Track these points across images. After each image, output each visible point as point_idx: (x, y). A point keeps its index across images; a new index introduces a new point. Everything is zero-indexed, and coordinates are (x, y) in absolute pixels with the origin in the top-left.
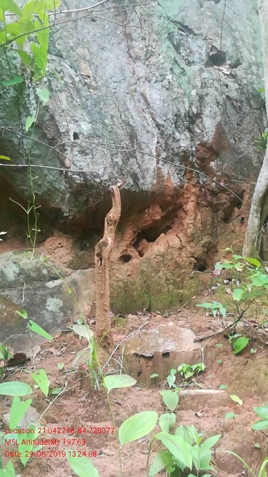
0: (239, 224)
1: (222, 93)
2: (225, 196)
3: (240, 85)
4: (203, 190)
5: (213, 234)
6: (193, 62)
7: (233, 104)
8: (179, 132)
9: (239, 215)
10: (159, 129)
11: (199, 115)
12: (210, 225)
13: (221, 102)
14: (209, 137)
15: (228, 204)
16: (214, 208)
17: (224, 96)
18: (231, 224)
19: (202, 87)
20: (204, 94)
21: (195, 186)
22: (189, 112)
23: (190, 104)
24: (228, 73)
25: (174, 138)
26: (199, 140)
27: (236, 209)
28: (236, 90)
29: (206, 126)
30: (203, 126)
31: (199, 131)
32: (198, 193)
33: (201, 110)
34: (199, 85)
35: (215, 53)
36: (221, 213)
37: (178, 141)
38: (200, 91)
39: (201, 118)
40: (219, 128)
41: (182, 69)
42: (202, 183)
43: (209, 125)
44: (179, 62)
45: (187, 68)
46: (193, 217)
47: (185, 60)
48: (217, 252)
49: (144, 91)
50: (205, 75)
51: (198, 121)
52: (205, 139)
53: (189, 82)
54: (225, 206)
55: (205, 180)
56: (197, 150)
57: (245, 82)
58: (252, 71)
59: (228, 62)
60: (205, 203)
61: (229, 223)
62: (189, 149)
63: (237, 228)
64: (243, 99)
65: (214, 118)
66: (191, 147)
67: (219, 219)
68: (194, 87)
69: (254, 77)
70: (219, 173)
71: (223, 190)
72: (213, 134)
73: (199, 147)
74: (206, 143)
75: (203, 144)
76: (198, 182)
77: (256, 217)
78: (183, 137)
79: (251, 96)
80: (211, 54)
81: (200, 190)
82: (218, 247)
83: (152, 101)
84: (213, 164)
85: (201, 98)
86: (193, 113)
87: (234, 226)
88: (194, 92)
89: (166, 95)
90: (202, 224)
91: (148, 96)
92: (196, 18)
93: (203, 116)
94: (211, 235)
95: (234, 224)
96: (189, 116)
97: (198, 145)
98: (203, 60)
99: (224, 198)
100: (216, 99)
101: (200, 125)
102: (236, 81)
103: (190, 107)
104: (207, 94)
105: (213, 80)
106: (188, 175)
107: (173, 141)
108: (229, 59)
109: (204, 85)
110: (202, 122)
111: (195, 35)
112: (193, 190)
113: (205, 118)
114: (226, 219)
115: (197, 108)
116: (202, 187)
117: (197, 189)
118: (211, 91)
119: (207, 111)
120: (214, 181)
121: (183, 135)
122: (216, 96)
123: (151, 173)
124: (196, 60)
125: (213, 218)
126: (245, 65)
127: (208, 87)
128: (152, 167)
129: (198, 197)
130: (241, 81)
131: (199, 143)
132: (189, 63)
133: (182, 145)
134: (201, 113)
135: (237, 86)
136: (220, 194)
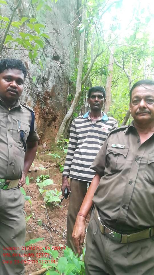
0: (54, 128)
1: (57, 73)
2: (51, 116)
3: (63, 72)
4: (42, 111)
5: (44, 131)
6: (48, 56)
7: (59, 79)
8: (38, 84)
9: (55, 125)
10: (30, 80)
11: (47, 79)
12: (43, 126)
13: (56, 77)
14: (50, 90)
15: (51, 120)
16: (45, 120)
17: (57, 75)
18: (51, 128)
19: (50, 68)
20: (50, 71)
21: (39, 108)
22: (44, 77)
23: (45, 74)
24: (60, 65)
25: (36, 86)
26: (46, 90)
27: (53, 122)
28: (61, 73)
29: (49, 85)
30: (48, 84)
31: (46, 86)
32: (40, 112)
33: (48, 78)
34: (49, 67)
35: (56, 55)
36: (47, 123)
37: (37, 88)
38: (49, 69)
39: (48, 81)
40: (54, 87)
41: (44, 58)
42: (43, 108)
43: (50, 84)
44: (43, 54)
45: (46, 58)
46: (37, 122)
47: (46, 55)
48: (44, 138)
49: (27, 61)
50: (52, 63)
51: (46, 82)
52: (48, 90)
53: (46, 64)
54: (50, 120)
55: (44, 107)
56: (44, 94)
57: (65, 71)
58: (67, 67)
59: (60, 61)
60: (42, 117)
61: (50, 127)
62: (41, 92)
63: (53, 130)
64: (63, 78)
65: (53, 82)
66: (42, 92)
67: (47, 125)
68: (48, 67)
69: (68, 70)
70: (50, 106)
71: (51, 113)
72: (51, 89)
73: (45, 93)
74: (48, 92)
75: (47, 92)
76: (41, 107)
77: (64, 127)
78: (39, 87)
79: (66, 77)
80: (55, 55)
81: (41, 111)
82: (45, 136)
83: (29, 67)
84: (48, 101)
85: (49, 73)
86: (45, 78)
87: (52, 129)
88: (47, 69)
89: (37, 67)
90: (40, 125)
91: (28, 64)
92: (52, 39)
93: (49, 80)
94: (43, 131)
95: (52, 128)
96: (44, 78)
97: (45, 92)
98: (51, 57)
99: (50, 117)
100: (55, 75)
101: (47, 84)
102: (62, 70)
103: (45, 75)
104: (52, 72)
105: (55, 67)
106: (38, 103)
107: (35, 87)
108: (60, 60)
109: (51, 68)
110: (48, 82)
111: (50, 45)
112: (38, 110)
113: (49, 82)
114: (49, 125)
115: (47, 76)
116: (43, 110)
117: (40, 110)
118: (53, 70)
119: (50, 79)
120: (48, 109)
121: (40, 86)
122: (54, 74)
123: (24, 97)
124: (49, 56)
125: (44, 124)
126: (65, 64)
127: (52, 69)
128: (25, 96)
129: (40, 113)
130: (63, 70)
131: (45, 91)
132: (47, 56)
133: (38, 90)
134: (48, 79)
135: (62, 72)
136: (49, 115)
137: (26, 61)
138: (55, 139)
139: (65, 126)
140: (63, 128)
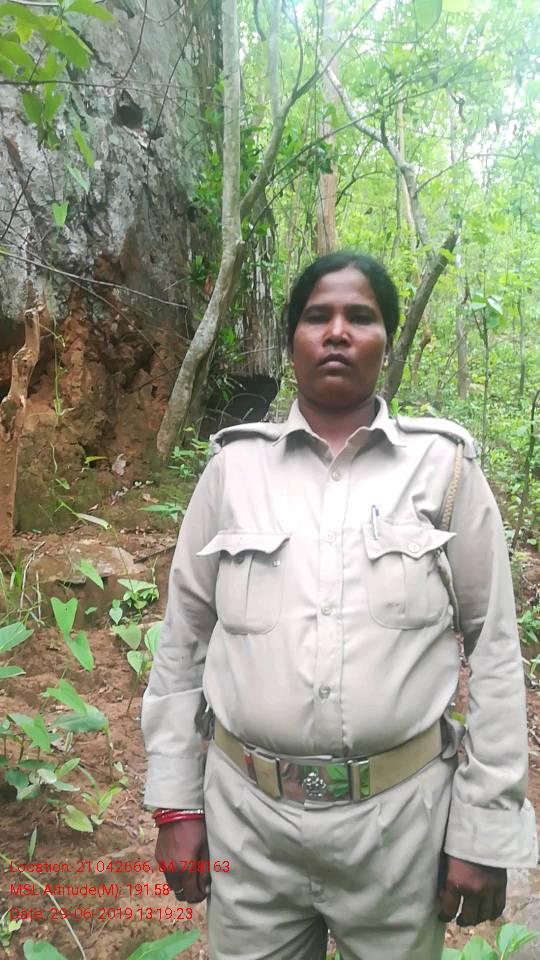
0: (150, 397)
1: (138, 178)
2: (130, 348)
3: (160, 170)
4: (96, 332)
5: (110, 409)
6: (96, 110)
7: (150, 199)
8: (70, 228)
9: (149, 383)
10: (34, 214)
11: (103, 206)
12: (103, 393)
13: (136, 192)
14: (117, 245)
15: (133, 363)
16: (110, 366)
17: (140, 183)
18: (136, 394)
19: (109, 159)
20: (112, 171)
21: (82, 323)
22: (88, 197)
23: (92, 184)
24: (146, 145)
25: (61, 236)
26: (101, 248)
27: (142, 371)
28: (155, 177)
29: (113, 227)
30: (109, 226)
31: (101, 234)
32: (87, 336)
33: (107, 199)
34: (106, 153)
35: (127, 105)
36: (120, 376)
37: (67, 242)
38: (108, 164)
39: (106, 211)
40: (131, 233)
41: (83, 118)
42: (96, 321)
43: (118, 224)
44: (77, 104)
45: (88, 118)
46: (80, 377)
47: (85, 103)
48: (115, 438)
49: (14, 136)
50: (114, 139)
51: (100, 216)
52: (110, 249)
53: (90, 145)
54: (127, 365)
55: (101, 316)
56: (97, 265)
57: (167, 166)
58: (176, 151)
59: (146, 127)
60: (96, 356)
61: (132, 392)
62: (84, 259)
63: (147, 403)
64: (164, 194)
65: (126, 216)
66: (87, 257)
67: (118, 386)
68: (99, 156)
69: (179, 162)
70: (126, 310)
71: (130, 338)
72: (122, 242)
73: (101, 260)
74: (111, 256)
75: (106, 257)
76: (90, 318)
78: (75, 237)
79: (174, 192)
80: (121, 104)
81: (91, 332)
82: (117, 431)
83: (27, 161)
84: (116, 292)
85: (109, 178)
86: (95, 199)
87: (141, 398)
88: (98, 165)
89: (55, 157)
90: (92, 389)
91: (19, 149)
92: (102, 34)
93: (108, 209)
94: (106, 410)
95: (142, 396)
96: (88, 204)
97: (100, 256)
98: (109, 111)
99: (127, 352)
100: (130, 186)
101: (104, 224)
102: (155, 162)
103: (91, 189)
104: (117, 174)
105: (127, 152)
106: (73, 303)
107: (58, 241)
108: (146, 123)
109: (112, 157)
110: (106, 218)
111: (100, 62)
112: (80, 330)
113: (111, 214)
114: (127, 386)
115: (102, 194)
116: (96, 327)
117: (85, 329)
118: (123, 168)
119: (115, 203)
120: (116, 321)
121: (76, 235)
122: (130, 180)
123: (20, 285)
124: (101, 108)
125: (108, 382)
126: (167, 138)
127: (118, 162)
128: (21, 280)
129: (86, 343)
130: (162, 165)
131: (101, 253)
132: (91, 111)
133: (74, 250)
134: (107, 204)
135: (157, 172)
136: (122, 344)
137: (9, 137)
138: (158, 438)
139: (192, 386)
140: (186, 394)
